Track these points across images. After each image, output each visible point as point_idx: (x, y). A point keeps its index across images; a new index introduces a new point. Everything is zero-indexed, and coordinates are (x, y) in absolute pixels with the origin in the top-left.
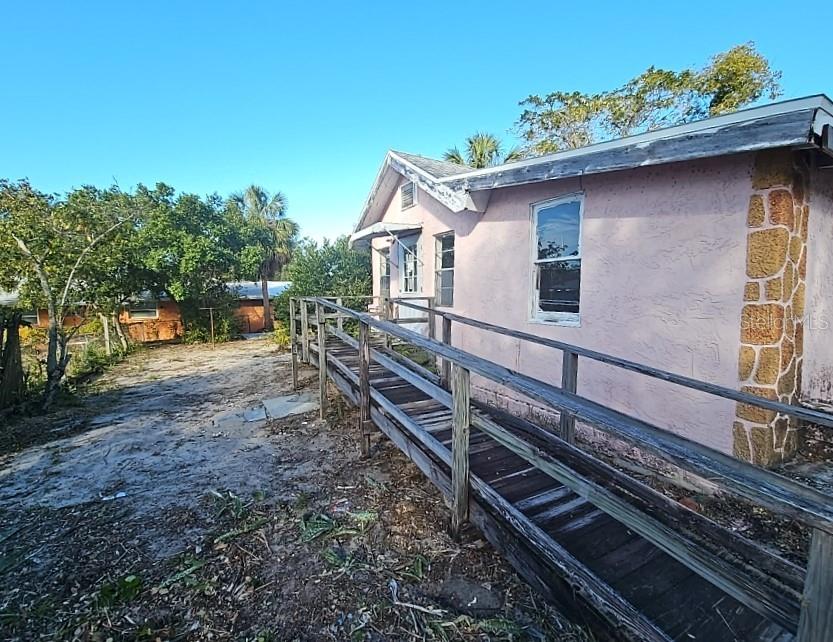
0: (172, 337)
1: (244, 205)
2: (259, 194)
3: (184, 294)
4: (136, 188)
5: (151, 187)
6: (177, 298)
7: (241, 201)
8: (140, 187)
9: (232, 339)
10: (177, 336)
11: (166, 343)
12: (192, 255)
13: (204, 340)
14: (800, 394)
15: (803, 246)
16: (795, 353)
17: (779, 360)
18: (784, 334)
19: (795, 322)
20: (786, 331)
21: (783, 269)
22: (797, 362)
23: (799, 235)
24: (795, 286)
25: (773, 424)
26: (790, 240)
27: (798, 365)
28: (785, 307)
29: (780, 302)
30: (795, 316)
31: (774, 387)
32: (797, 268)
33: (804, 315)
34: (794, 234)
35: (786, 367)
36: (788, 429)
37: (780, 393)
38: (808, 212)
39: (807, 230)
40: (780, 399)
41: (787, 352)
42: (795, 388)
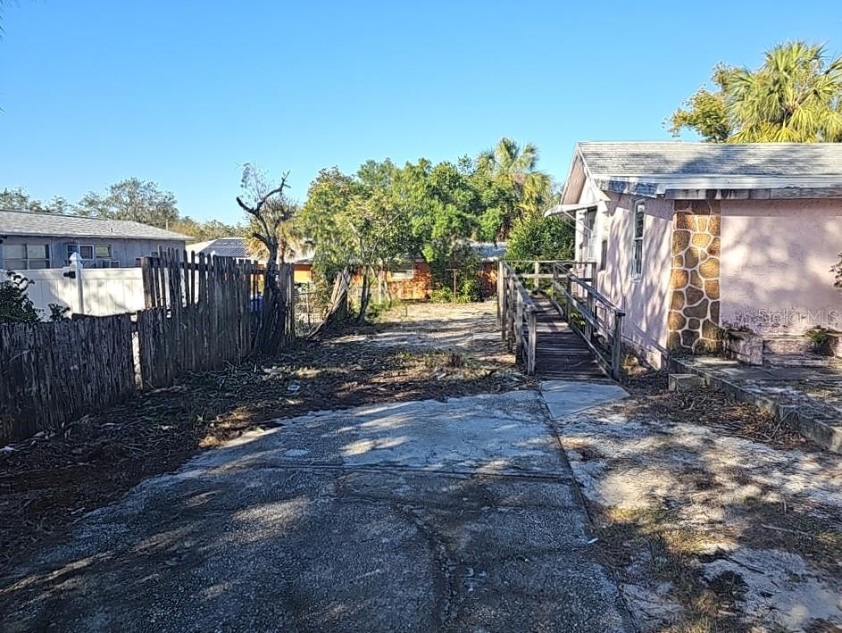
0: (423, 296)
1: (494, 162)
2: (509, 148)
3: (433, 257)
4: (404, 165)
5: (416, 163)
6: (428, 261)
7: (491, 157)
8: (408, 164)
9: (472, 300)
10: (427, 296)
11: (419, 301)
12: (441, 222)
13: (447, 299)
14: (718, 322)
15: (713, 237)
16: (705, 297)
17: (684, 298)
18: (689, 284)
19: (703, 280)
20: (691, 283)
21: (685, 251)
22: (710, 301)
23: (707, 232)
24: (702, 260)
25: (680, 331)
26: (692, 236)
27: (712, 303)
28: (689, 270)
29: (682, 268)
30: (704, 276)
31: (681, 312)
32: (705, 250)
33: (718, 276)
34: (698, 232)
35: (694, 303)
36: (701, 337)
37: (688, 316)
38: (718, 219)
39: (719, 229)
40: (688, 319)
41: (694, 294)
42: (709, 316)
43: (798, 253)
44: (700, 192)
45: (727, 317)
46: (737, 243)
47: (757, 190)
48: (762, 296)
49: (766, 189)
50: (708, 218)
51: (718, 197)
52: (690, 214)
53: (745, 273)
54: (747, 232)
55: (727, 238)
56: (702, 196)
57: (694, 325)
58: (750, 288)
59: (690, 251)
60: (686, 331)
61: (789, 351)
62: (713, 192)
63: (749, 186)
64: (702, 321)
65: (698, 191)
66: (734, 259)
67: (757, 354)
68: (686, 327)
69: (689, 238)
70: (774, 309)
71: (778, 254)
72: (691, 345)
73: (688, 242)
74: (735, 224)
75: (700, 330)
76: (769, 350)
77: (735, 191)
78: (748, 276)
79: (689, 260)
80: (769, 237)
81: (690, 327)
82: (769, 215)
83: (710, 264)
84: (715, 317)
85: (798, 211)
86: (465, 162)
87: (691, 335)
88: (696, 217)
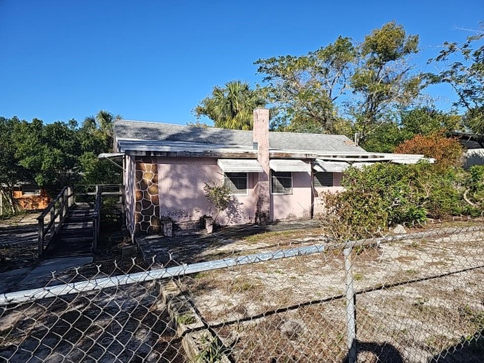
0: (46, 207)
5: (30, 121)
7: (93, 121)
8: (25, 122)
12: (48, 159)
14: (159, 216)
15: (154, 174)
16: (152, 204)
17: (141, 206)
18: (143, 198)
19: (151, 196)
20: (145, 197)
21: (140, 181)
22: (155, 206)
23: (151, 172)
24: (150, 186)
25: (140, 223)
26: (144, 174)
27: (156, 207)
28: (143, 191)
29: (140, 190)
30: (151, 194)
31: (140, 213)
32: (151, 181)
33: (158, 193)
34: (147, 172)
35: (147, 208)
36: (151, 225)
37: (144, 215)
38: (156, 165)
39: (157, 170)
40: (144, 216)
41: (146, 203)
42: (154, 214)
43: (194, 181)
44: (143, 152)
45: (163, 213)
46: (166, 177)
47: (170, 152)
48: (179, 202)
49: (175, 152)
50: (151, 165)
51: (152, 155)
52: (142, 163)
53: (171, 192)
54: (170, 172)
55: (161, 174)
56: (144, 154)
57: (147, 219)
58: (173, 198)
59: (143, 181)
60: (143, 222)
61: (189, 228)
62: (150, 152)
63: (167, 150)
64: (151, 217)
65: (142, 151)
66: (165, 185)
67: (169, 232)
68: (143, 220)
69: (142, 175)
70: (184, 208)
71: (185, 182)
72: (146, 229)
73: (142, 177)
74: (164, 168)
75: (150, 222)
76: (180, 228)
77: (160, 152)
78: (172, 193)
79: (143, 186)
80: (181, 174)
81: (145, 220)
82: (180, 164)
83: (153, 188)
84: (158, 214)
85: (193, 163)
86: (73, 123)
87: (145, 224)
88: (145, 165)
